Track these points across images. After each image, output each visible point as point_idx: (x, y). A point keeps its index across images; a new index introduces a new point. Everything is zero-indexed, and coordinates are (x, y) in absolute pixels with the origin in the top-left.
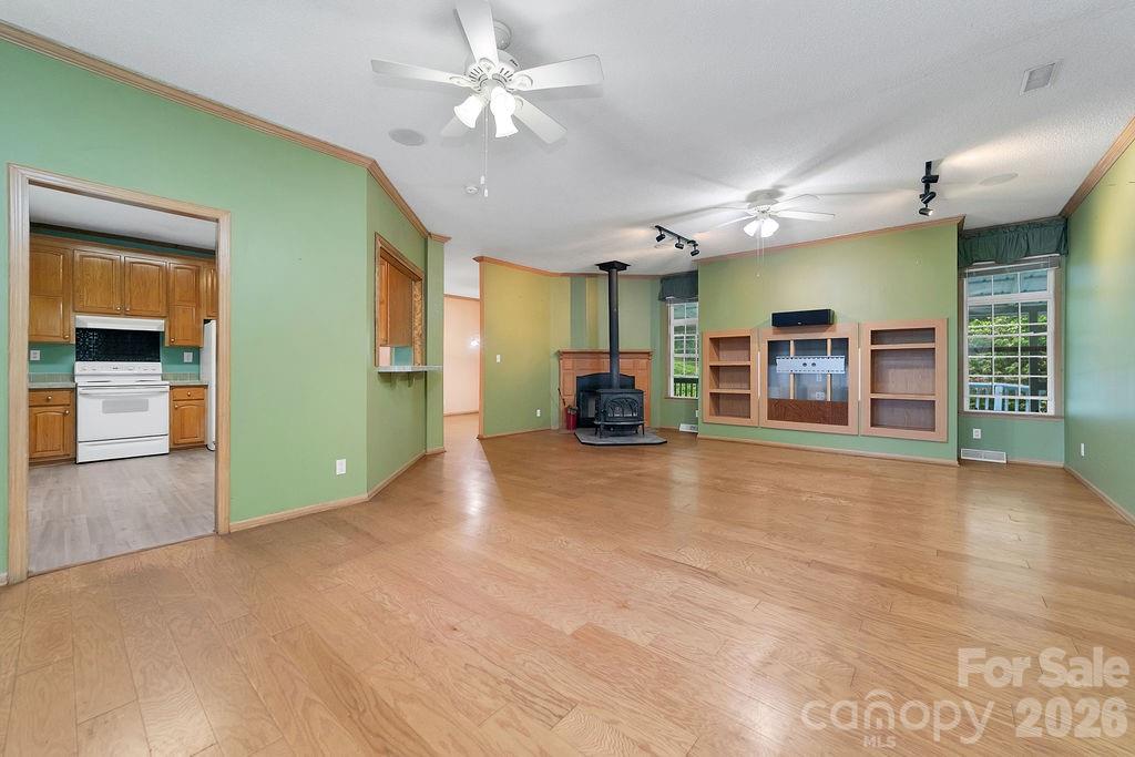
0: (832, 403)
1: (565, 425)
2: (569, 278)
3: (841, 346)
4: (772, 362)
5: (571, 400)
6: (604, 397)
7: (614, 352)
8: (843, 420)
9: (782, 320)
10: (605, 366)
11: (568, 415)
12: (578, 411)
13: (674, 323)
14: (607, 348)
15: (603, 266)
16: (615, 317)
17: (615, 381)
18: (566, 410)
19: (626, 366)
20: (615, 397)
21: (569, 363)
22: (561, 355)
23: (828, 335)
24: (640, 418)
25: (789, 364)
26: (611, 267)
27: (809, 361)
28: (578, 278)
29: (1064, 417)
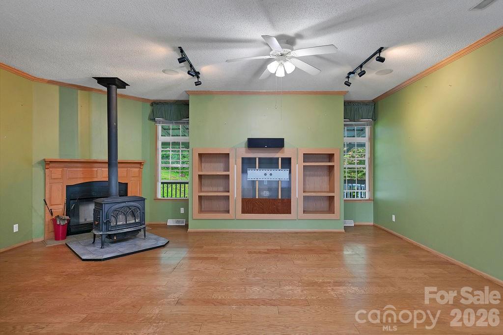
0: (282, 200)
1: (52, 235)
2: (57, 88)
3: (287, 163)
4: (244, 171)
5: (59, 208)
6: (106, 208)
7: (112, 161)
8: (288, 211)
9: (253, 143)
10: (101, 174)
11: (56, 227)
12: (69, 221)
13: (162, 139)
14: (105, 158)
15: (101, 80)
16: (114, 130)
17: (114, 189)
18: (54, 221)
19: (122, 174)
20: (117, 206)
21: (57, 172)
22: (48, 164)
23: (279, 155)
24: (142, 222)
25: (256, 174)
26: (111, 83)
27: (268, 172)
28: (68, 89)
29: (374, 200)
